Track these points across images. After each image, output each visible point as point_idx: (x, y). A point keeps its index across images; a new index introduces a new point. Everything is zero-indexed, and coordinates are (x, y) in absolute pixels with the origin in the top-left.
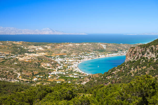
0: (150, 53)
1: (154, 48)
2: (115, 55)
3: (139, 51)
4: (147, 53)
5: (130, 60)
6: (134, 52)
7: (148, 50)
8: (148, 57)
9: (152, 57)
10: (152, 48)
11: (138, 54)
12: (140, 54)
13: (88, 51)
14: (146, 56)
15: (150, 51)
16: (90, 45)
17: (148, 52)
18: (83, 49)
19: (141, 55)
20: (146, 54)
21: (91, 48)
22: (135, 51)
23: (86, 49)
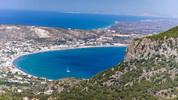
0: (169, 49)
1: (174, 41)
2: (62, 47)
3: (150, 45)
4: (164, 49)
5: (136, 58)
6: (142, 46)
7: (164, 44)
8: (166, 55)
9: (171, 54)
10: (171, 42)
11: (149, 49)
12: (152, 50)
13: (16, 40)
14: (163, 53)
15: (168, 46)
16: (19, 29)
17: (164, 47)
18: (9, 36)
19: (154, 51)
20: (161, 50)
21: (21, 34)
22: (143, 44)
23: (13, 35)
